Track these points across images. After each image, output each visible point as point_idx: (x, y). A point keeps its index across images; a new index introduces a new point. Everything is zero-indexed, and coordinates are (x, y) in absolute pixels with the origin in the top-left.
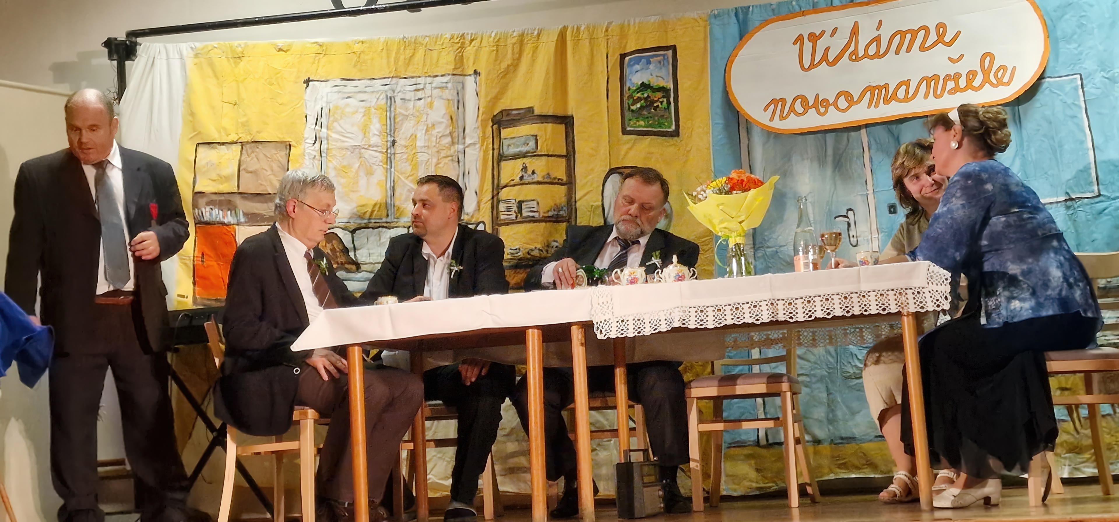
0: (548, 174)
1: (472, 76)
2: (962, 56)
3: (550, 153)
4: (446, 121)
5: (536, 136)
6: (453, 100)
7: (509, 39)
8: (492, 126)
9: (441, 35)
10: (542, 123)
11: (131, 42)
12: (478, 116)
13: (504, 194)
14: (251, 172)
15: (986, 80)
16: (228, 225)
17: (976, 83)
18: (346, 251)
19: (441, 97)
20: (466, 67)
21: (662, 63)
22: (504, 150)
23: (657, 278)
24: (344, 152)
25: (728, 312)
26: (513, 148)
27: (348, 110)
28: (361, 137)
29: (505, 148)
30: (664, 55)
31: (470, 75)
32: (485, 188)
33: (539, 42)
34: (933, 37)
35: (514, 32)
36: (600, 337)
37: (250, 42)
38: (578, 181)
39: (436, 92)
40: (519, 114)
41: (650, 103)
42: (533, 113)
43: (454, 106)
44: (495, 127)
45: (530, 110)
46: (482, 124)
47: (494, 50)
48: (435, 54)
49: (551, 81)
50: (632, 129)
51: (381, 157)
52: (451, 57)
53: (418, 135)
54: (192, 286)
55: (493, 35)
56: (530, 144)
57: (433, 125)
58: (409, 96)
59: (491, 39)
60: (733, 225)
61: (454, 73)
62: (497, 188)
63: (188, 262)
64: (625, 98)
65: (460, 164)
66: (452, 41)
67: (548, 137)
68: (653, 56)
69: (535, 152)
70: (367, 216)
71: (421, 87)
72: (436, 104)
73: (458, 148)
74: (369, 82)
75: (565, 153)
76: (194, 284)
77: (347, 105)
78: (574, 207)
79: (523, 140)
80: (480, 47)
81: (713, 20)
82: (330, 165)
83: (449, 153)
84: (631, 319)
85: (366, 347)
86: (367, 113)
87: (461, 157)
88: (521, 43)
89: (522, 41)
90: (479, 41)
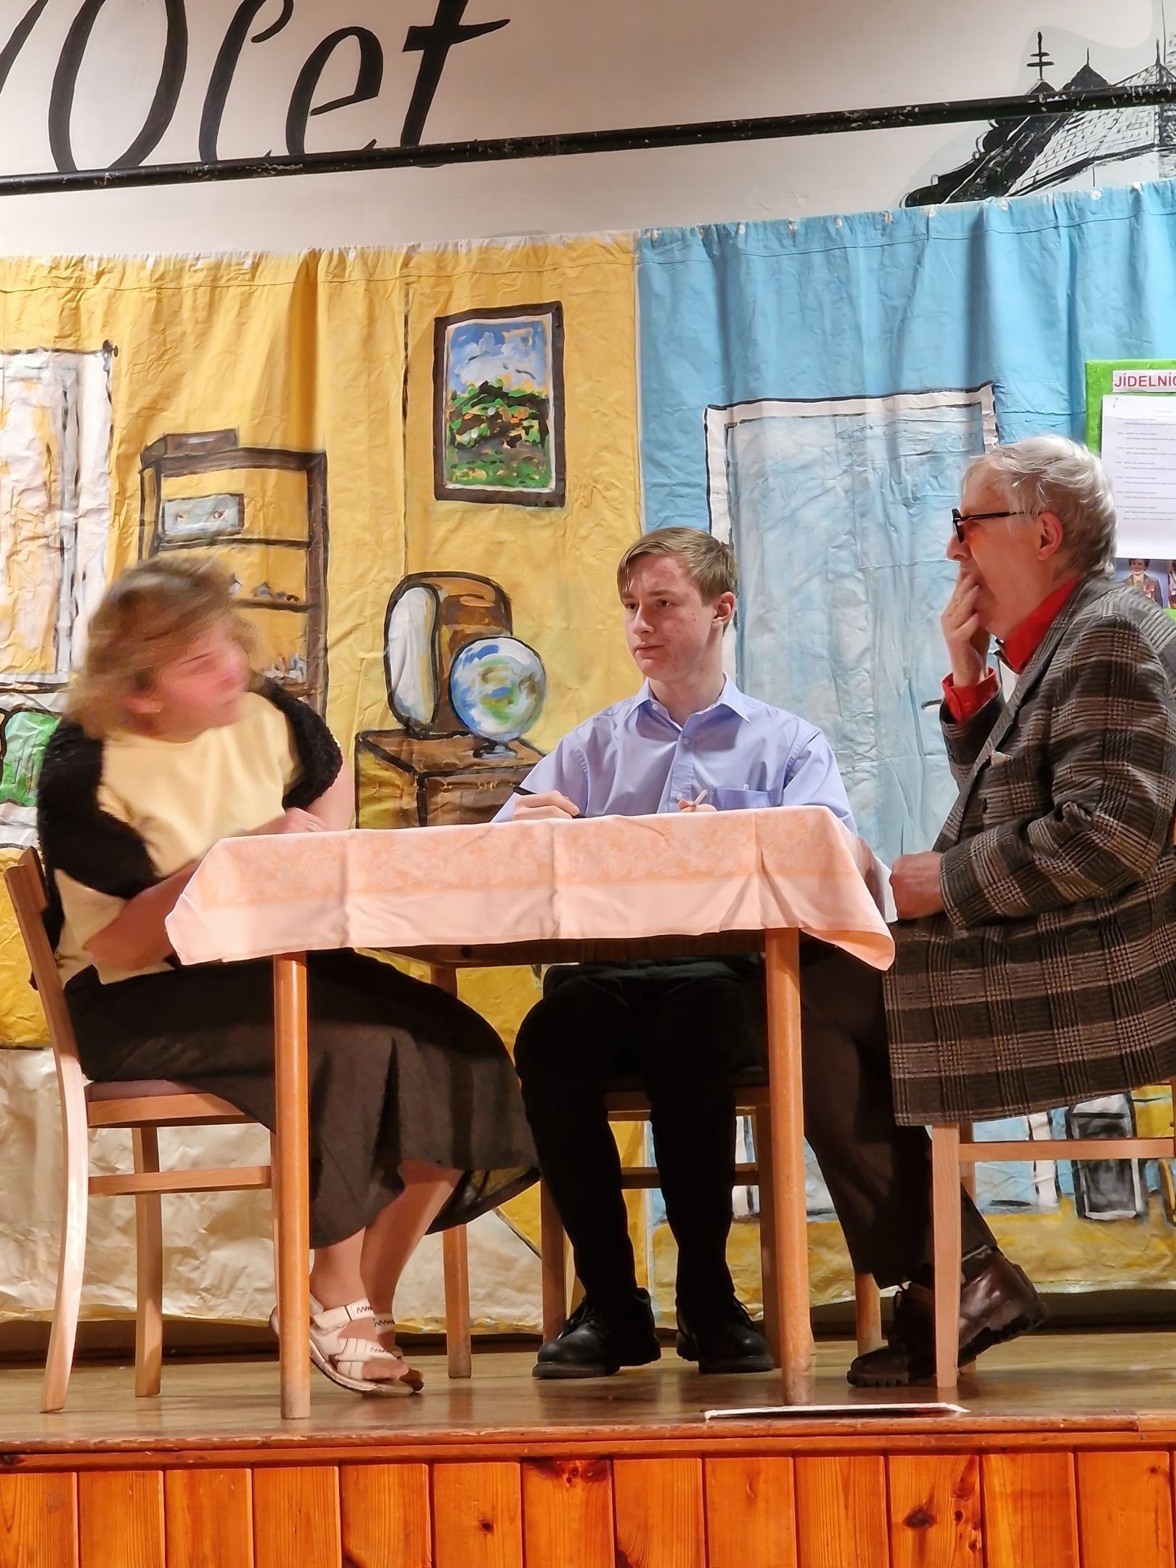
0: (266, 584)
1: (100, 355)
3: (273, 537)
4: (35, 455)
5: (241, 496)
6: (54, 409)
7: (186, 276)
8: (141, 472)
9: (30, 260)
10: (255, 467)
12: (110, 448)
19: (25, 402)
20: (85, 332)
21: (531, 340)
22: (167, 527)
26: (188, 523)
29: (168, 521)
30: (534, 325)
31: (94, 352)
33: (256, 282)
35: (198, 259)
38: (332, 602)
39: (15, 389)
40: (204, 444)
42: (236, 442)
43: (55, 422)
44: (149, 472)
45: (229, 436)
46: (118, 466)
47: (149, 299)
48: (14, 301)
49: (280, 371)
50: (459, 486)
52: (51, 311)
55: (150, 263)
56: (225, 514)
57: (5, 464)
59: (146, 273)
61: (57, 347)
64: (446, 417)
65: (66, 557)
66: (54, 273)
67: (267, 499)
68: (509, 326)
69: (239, 533)
72: (14, 415)
73: (61, 519)
75: (305, 539)
78: (321, 662)
79: (209, 505)
80: (118, 289)
81: (647, 251)
83: (41, 529)
87: (67, 539)
88: (214, 284)
89: (215, 279)
90: (116, 274)
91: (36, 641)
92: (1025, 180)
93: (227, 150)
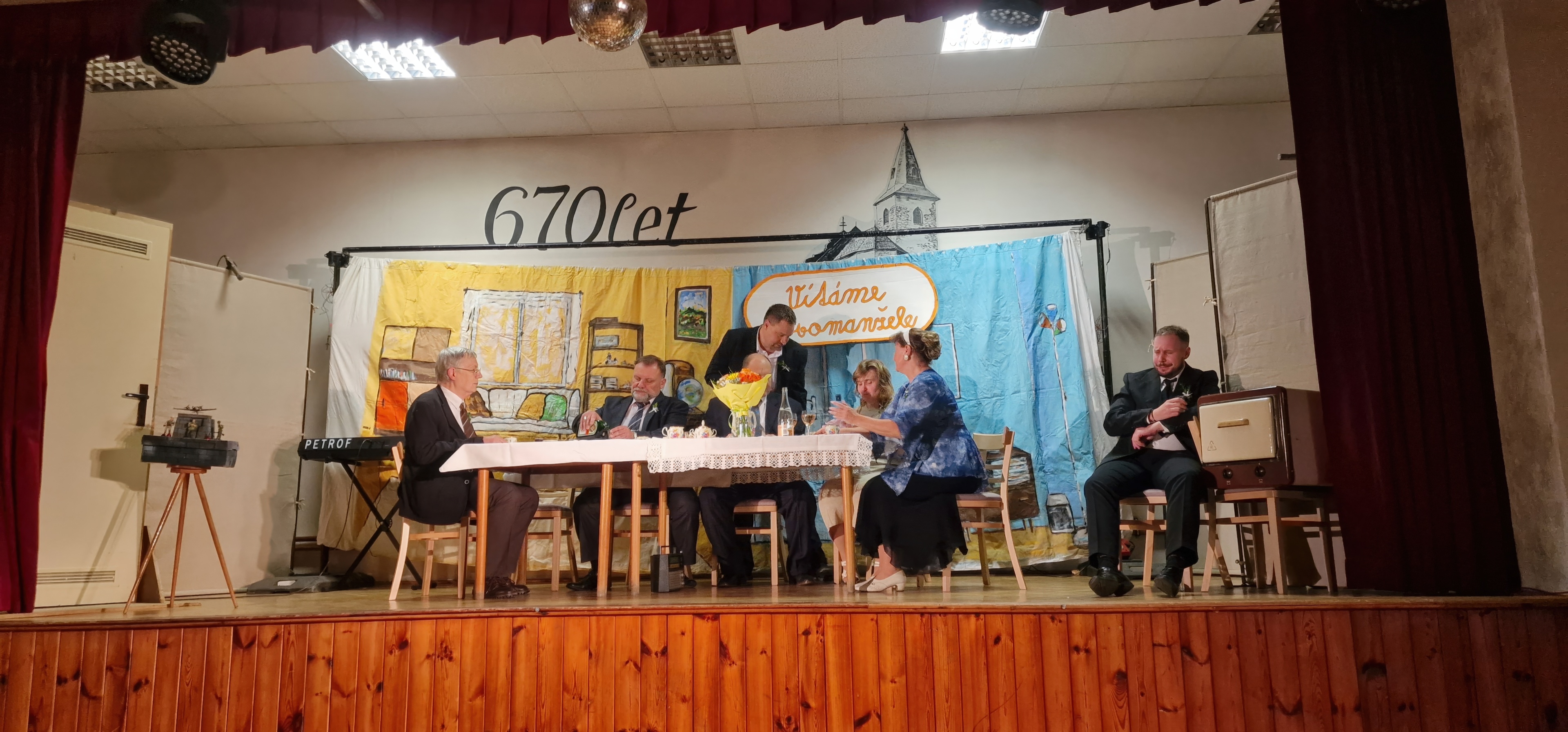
0: (624, 361)
1: (578, 294)
2: (886, 307)
3: (627, 348)
4: (558, 322)
5: (618, 336)
6: (564, 309)
7: (604, 274)
8: (589, 328)
9: (559, 268)
10: (623, 328)
11: (346, 255)
12: (580, 321)
13: (594, 372)
14: (422, 347)
15: (900, 323)
16: (403, 381)
17: (894, 324)
18: (484, 403)
19: (556, 307)
20: (574, 288)
21: (702, 296)
22: (596, 344)
23: (690, 434)
24: (487, 338)
25: (735, 460)
26: (602, 343)
27: (493, 310)
28: (500, 328)
29: (597, 342)
30: (703, 292)
31: (576, 294)
32: (581, 367)
33: (623, 276)
34: (870, 295)
35: (607, 269)
36: (651, 471)
37: (429, 261)
39: (553, 303)
40: (608, 321)
41: (693, 321)
42: (617, 321)
43: (564, 313)
44: (591, 328)
45: (615, 319)
46: (582, 326)
47: (593, 280)
48: (554, 278)
49: (631, 301)
50: (681, 336)
51: (512, 342)
52: (565, 281)
53: (539, 330)
54: (374, 421)
55: (593, 269)
56: (614, 341)
57: (550, 324)
58: (535, 304)
59: (593, 272)
60: (741, 403)
61: (566, 291)
62: (589, 368)
63: (372, 404)
64: (678, 316)
65: (566, 351)
66: (566, 271)
67: (625, 337)
68: (696, 292)
69: (617, 346)
70: (500, 381)
71: (543, 299)
72: (553, 310)
73: (565, 340)
74: (508, 293)
75: (636, 348)
76: (376, 419)
77: (492, 307)
79: (609, 338)
80: (584, 276)
81: (736, 273)
82: (477, 346)
83: (559, 343)
84: (672, 461)
85: (491, 471)
86: (505, 313)
87: (567, 346)
88: (612, 276)
89: (613, 274)
90: (584, 272)
91: (556, 374)
92: (838, 256)
93: (616, 238)
